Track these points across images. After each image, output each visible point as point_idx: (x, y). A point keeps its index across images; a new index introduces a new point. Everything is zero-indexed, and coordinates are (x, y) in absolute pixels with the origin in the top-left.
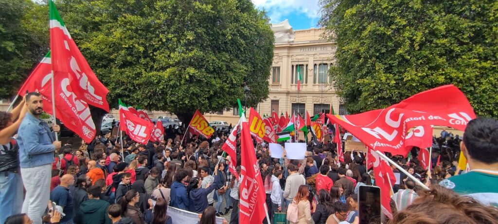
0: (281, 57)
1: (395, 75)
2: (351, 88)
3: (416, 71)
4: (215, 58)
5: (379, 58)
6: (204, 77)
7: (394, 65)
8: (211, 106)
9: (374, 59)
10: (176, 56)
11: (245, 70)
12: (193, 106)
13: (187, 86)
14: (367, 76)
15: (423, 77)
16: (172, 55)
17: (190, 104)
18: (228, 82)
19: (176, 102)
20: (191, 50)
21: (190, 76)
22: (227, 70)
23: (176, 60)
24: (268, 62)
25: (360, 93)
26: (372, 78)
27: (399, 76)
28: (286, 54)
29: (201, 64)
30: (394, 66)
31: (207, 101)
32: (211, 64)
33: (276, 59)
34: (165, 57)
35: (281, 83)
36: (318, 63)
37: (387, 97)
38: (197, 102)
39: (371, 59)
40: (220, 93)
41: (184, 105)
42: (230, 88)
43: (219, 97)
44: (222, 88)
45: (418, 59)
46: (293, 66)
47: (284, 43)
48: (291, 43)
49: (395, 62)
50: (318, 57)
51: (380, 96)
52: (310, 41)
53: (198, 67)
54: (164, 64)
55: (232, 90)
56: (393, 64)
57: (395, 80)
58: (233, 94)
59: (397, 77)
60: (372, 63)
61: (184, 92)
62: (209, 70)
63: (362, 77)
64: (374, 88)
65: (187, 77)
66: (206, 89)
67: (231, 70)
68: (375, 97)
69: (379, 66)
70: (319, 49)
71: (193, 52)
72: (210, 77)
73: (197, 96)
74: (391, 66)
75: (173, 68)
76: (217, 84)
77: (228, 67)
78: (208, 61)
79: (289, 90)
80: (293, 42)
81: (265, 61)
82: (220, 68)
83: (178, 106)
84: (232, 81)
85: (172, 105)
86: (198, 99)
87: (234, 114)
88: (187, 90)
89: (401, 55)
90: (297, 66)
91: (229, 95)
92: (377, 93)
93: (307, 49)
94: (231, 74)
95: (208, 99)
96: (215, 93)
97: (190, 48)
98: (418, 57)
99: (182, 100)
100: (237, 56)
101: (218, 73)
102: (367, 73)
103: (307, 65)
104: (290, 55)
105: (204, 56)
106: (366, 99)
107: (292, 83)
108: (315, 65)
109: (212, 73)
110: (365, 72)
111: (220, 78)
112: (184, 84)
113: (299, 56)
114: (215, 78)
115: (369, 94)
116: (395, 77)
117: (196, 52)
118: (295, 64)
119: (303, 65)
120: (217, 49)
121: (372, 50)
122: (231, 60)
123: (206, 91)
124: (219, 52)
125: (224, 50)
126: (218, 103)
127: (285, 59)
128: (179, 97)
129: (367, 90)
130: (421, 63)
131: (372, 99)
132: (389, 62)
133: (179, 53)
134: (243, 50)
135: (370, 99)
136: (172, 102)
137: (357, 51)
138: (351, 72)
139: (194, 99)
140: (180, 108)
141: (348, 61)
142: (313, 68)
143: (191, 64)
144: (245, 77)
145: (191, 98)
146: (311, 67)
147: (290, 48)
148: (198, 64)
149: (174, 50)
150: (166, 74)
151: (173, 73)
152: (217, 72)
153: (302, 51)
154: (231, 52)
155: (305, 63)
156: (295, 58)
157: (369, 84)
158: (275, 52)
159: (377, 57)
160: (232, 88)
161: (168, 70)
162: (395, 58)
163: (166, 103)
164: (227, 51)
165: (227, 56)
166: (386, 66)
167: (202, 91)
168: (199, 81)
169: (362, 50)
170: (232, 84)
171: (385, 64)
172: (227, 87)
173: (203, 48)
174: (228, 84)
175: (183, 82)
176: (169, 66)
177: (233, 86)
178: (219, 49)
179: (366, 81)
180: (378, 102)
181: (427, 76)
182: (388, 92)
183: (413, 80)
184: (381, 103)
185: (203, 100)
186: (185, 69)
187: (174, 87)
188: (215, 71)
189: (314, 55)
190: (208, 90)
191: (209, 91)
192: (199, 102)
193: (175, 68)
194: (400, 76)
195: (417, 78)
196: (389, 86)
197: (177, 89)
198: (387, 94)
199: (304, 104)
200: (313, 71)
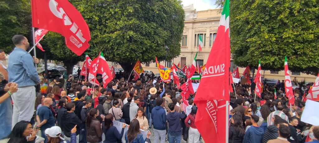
0: (188, 29)
1: (276, 34)
2: (242, 45)
3: (293, 30)
4: (146, 26)
5: (263, 23)
6: (139, 38)
7: (276, 27)
8: (144, 58)
9: (260, 24)
10: (121, 23)
11: (166, 35)
12: (132, 58)
13: (128, 44)
14: (254, 36)
15: (297, 36)
16: (118, 23)
17: (129, 56)
18: (155, 42)
19: (121, 55)
20: (131, 20)
21: (130, 37)
22: (154, 34)
23: (121, 26)
24: (180, 30)
25: (247, 48)
26: (258, 37)
27: (279, 35)
28: (192, 27)
29: (137, 29)
30: (275, 28)
31: (141, 55)
32: (144, 30)
33: (185, 30)
34: (113, 24)
35: (187, 46)
36: (213, 33)
37: (269, 50)
38: (135, 55)
39: (257, 24)
40: (150, 50)
41: (126, 57)
42: (156, 47)
43: (149, 53)
44: (151, 47)
45: (294, 23)
46: (196, 35)
47: (190, 20)
48: (195, 20)
49: (276, 25)
50: (213, 29)
51: (263, 50)
52: (208, 18)
53: (136, 31)
54: (113, 29)
55: (157, 48)
56: (275, 26)
57: (276, 38)
58: (158, 51)
59: (277, 36)
60: (258, 27)
61: (126, 48)
62: (143, 34)
63: (250, 37)
64: (260, 44)
65: (128, 37)
66: (140, 47)
67: (157, 35)
68: (260, 50)
69: (263, 28)
70: (213, 23)
71: (132, 21)
72: (143, 39)
73: (135, 51)
74: (273, 29)
75: (119, 31)
76: (148, 43)
77: (155, 32)
78: (142, 28)
79: (193, 51)
80: (196, 19)
81: (179, 30)
82: (150, 33)
83: (122, 58)
84: (158, 42)
85: (118, 56)
86: (135, 53)
88: (128, 47)
89: (281, 20)
90: (198, 34)
91: (156, 51)
92: (262, 47)
93: (205, 23)
94: (156, 37)
95: (142, 53)
96: (147, 49)
97: (130, 18)
98: (294, 21)
99: (124, 53)
100: (160, 25)
101: (148, 36)
102: (254, 34)
103: (205, 34)
104: (194, 27)
105: (139, 24)
106: (253, 52)
107: (195, 46)
108: (211, 34)
109: (144, 36)
110: (253, 33)
111: (149, 39)
112: (126, 43)
113: (200, 28)
114: (146, 39)
115: (255, 49)
116: (276, 36)
117: (134, 21)
118: (197, 33)
119: (202, 34)
120: (148, 20)
121: (258, 18)
122: (157, 28)
123: (140, 48)
124: (149, 22)
125: (152, 21)
126: (148, 56)
127: (190, 30)
128: (122, 51)
129: (254, 45)
130: (296, 26)
131: (258, 52)
132: (272, 26)
133: (123, 21)
134: (164, 21)
135: (256, 52)
136: (118, 54)
137: (247, 19)
138: (241, 34)
139: (132, 53)
140: (124, 59)
141: (239, 27)
142: (209, 36)
143: (130, 29)
144: (166, 40)
145: (131, 52)
146: (208, 35)
147: (194, 23)
148: (135, 29)
149: (120, 19)
150: (114, 35)
151: (119, 35)
152: (148, 35)
153: (202, 25)
154: (157, 22)
155: (204, 33)
156: (197, 30)
157: (256, 42)
158: (185, 25)
159: (262, 23)
160: (157, 47)
161: (115, 33)
162: (276, 22)
163: (114, 56)
164: (154, 21)
165: (155, 25)
166: (269, 29)
167: (138, 48)
168: (135, 41)
169: (251, 18)
170: (158, 44)
171: (269, 27)
172: (155, 46)
173: (139, 18)
174: (155, 44)
175: (125, 41)
176: (116, 30)
177: (158, 45)
178: (149, 20)
179: (254, 39)
180: (262, 54)
181: (300, 35)
182: (270, 46)
183: (289, 37)
184: (264, 55)
185: (139, 54)
186: (126, 32)
187: (119, 44)
188: (146, 34)
189: (210, 27)
190: (142, 47)
191: (142, 48)
192: (136, 55)
193: (120, 32)
194: (280, 35)
195: (293, 36)
196: (271, 42)
197: (121, 46)
198: (269, 48)
199: (203, 60)
200: (209, 38)
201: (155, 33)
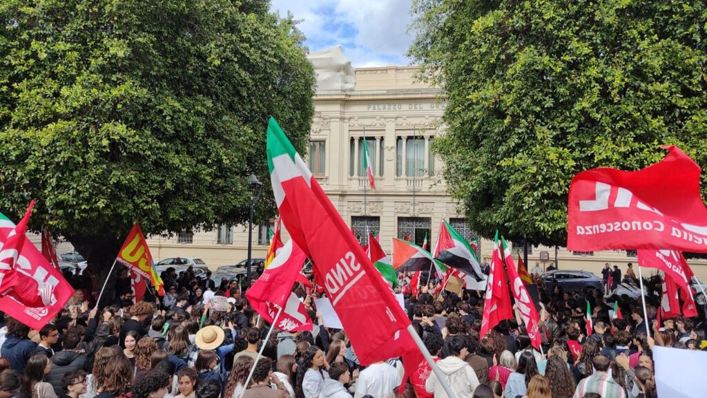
0: (326, 120)
1: (573, 150)
2: (486, 177)
3: (614, 140)
4: (177, 105)
5: (540, 118)
6: (150, 148)
7: (571, 130)
8: (168, 217)
9: (531, 118)
10: (75, 95)
11: (251, 139)
12: (117, 216)
13: (104, 166)
14: (518, 152)
15: (625, 156)
16: (65, 91)
17: (108, 212)
18: (209, 161)
19: (71, 206)
20: (115, 84)
21: (113, 144)
22: (208, 136)
23: (75, 104)
24: (301, 126)
25: (504, 185)
26: (530, 155)
27: (581, 152)
28: (338, 115)
29: (141, 117)
30: (569, 133)
31: (156, 205)
32: (168, 118)
33: (318, 123)
34: (45, 96)
35: (327, 175)
36: (404, 134)
37: (559, 193)
38: (131, 206)
39: (526, 117)
40: (190, 188)
41: (94, 214)
42: (216, 177)
43: (187, 198)
44: (195, 177)
45: (615, 121)
46: (352, 140)
47: (334, 93)
48: (348, 93)
49: (571, 125)
50: (404, 123)
51: (545, 192)
52: (388, 91)
53: (138, 126)
54: (41, 112)
55: (220, 182)
56: (567, 128)
57: (575, 159)
58: (222, 190)
59: (577, 154)
60: (527, 127)
61: (94, 181)
62: (163, 134)
63: (507, 154)
64: (534, 175)
65: (105, 142)
66: (154, 177)
67: (219, 137)
68: (535, 194)
69: (543, 132)
70: (405, 107)
71: (123, 87)
72: (167, 150)
73: (130, 191)
74: (564, 133)
75: (66, 122)
76: (183, 165)
78: (161, 111)
79: (346, 188)
80: (352, 90)
81: (296, 123)
82: (191, 130)
83: (77, 216)
84: (220, 161)
85: (60, 212)
86: (133, 201)
87: (219, 242)
88: (103, 178)
89: (583, 111)
90: (361, 139)
91: (213, 193)
92: (541, 185)
93: (381, 107)
94: (215, 145)
95: (160, 200)
96: (179, 187)
97: (114, 78)
98: (614, 115)
99: (88, 200)
100: (231, 108)
101: (185, 143)
102: (518, 146)
103: (382, 139)
104: (347, 116)
105: (150, 100)
106: (518, 198)
107: (352, 173)
108: (399, 138)
109: (170, 139)
110: (513, 144)
111: (190, 153)
112: (95, 163)
113: (364, 119)
114: (177, 152)
115: (524, 189)
116: (574, 154)
117: (128, 88)
118: (357, 135)
119: (373, 138)
120: (184, 87)
121: (528, 101)
122: (219, 115)
123: (153, 182)
124: (189, 95)
125: (200, 92)
126: (186, 210)
127: (335, 125)
128: (79, 192)
129: (519, 179)
130: (621, 128)
131: (531, 199)
132: (562, 125)
133: (84, 87)
134: (245, 94)
135: (526, 199)
136: (59, 205)
137: (496, 103)
138: (482, 145)
139: (120, 199)
140: (83, 222)
141: (475, 126)
142: (394, 143)
143: (114, 116)
144: (250, 154)
145: (113, 197)
146: (390, 142)
147: (346, 102)
148: (135, 117)
149: (71, 81)
150: (45, 136)
151: (66, 135)
152: (183, 138)
153: (371, 110)
154: (217, 96)
155: (377, 135)
156: (356, 123)
157: (524, 168)
158: (318, 108)
159: (537, 115)
160: (219, 177)
161: (51, 126)
162: (571, 117)
163: (42, 208)
164: (208, 94)
165: (209, 104)
166: (555, 133)
167: (144, 181)
168: (136, 158)
169: (509, 99)
170: (221, 169)
171: (554, 128)
172: (209, 174)
173: (147, 80)
174: (210, 166)
175: (91, 156)
176: (56, 117)
177: (222, 171)
178: (188, 87)
179: (518, 162)
180: (543, 203)
181: (633, 152)
182: (562, 183)
183: (608, 160)
184: (547, 205)
185: (147, 203)
186: (97, 127)
187: (67, 168)
188: (177, 135)
189: (396, 118)
190: (159, 179)
191: (162, 183)
192: (136, 206)
193: (73, 123)
194: (584, 152)
195: (616, 157)
196: (563, 170)
197: (75, 173)
198: (560, 188)
199: (377, 219)
200: (394, 151)
201: (211, 131)
